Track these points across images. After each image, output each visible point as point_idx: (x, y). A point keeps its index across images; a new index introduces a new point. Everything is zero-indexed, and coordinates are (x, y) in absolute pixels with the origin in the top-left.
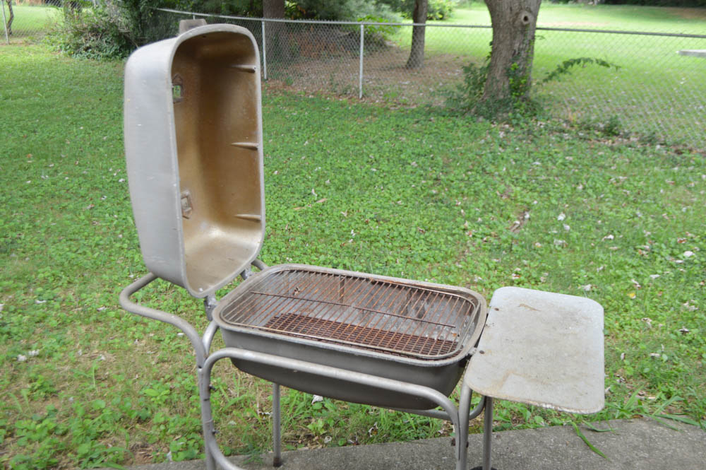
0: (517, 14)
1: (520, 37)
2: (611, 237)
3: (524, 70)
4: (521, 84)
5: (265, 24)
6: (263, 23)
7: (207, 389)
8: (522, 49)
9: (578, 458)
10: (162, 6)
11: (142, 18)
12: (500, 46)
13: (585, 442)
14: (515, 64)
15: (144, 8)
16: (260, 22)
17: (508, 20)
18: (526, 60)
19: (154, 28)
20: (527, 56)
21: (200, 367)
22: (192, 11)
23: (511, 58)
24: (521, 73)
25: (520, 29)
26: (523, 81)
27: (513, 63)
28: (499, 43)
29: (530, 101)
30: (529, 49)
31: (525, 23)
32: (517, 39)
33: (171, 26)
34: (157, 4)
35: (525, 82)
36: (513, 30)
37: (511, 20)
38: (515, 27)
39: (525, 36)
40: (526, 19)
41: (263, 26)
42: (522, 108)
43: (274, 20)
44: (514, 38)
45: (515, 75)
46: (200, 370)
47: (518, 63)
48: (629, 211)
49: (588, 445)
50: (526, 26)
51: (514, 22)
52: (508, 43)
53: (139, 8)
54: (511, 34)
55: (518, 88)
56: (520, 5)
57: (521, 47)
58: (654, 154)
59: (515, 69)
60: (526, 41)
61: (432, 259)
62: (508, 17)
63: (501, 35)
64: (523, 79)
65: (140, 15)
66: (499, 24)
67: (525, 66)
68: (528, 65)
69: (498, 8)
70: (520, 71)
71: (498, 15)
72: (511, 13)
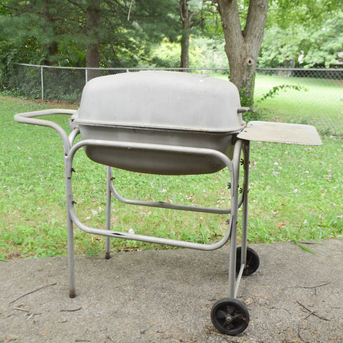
0: (245, 59)
1: (246, 73)
2: (307, 172)
3: (249, 93)
4: (248, 101)
5: (88, 72)
6: (86, 70)
7: (70, 170)
8: (248, 80)
9: (298, 255)
10: (21, 62)
11: (8, 69)
12: (235, 78)
13: (302, 248)
14: (244, 89)
15: (9, 64)
16: (85, 70)
17: (239, 62)
18: (250, 87)
19: (15, 76)
20: (251, 85)
21: (66, 155)
22: (40, 65)
23: (241, 85)
24: (247, 95)
25: (247, 68)
26: (249, 99)
27: (243, 88)
28: (234, 77)
29: (253, 112)
30: (252, 80)
31: (249, 64)
32: (245, 74)
33: (26, 75)
34: (18, 60)
35: (250, 100)
36: (242, 68)
37: (241, 62)
38: (243, 67)
39: (249, 72)
40: (250, 62)
41: (86, 73)
42: (248, 116)
43: (93, 69)
44: (243, 73)
45: (244, 96)
46: (66, 157)
47: (246, 88)
48: (317, 162)
49: (303, 249)
50: (250, 66)
51: (243, 63)
52: (240, 76)
53: (6, 63)
54: (241, 71)
55: (246, 104)
56: (246, 53)
57: (247, 79)
58: (329, 139)
59: (244, 92)
60: (250, 75)
61: (198, 180)
62: (239, 60)
63: (235, 72)
64: (248, 98)
65: (6, 68)
66: (234, 65)
67: (250, 91)
68: (251, 90)
69: (233, 55)
70: (247, 94)
71: (233, 60)
72: (241, 58)
